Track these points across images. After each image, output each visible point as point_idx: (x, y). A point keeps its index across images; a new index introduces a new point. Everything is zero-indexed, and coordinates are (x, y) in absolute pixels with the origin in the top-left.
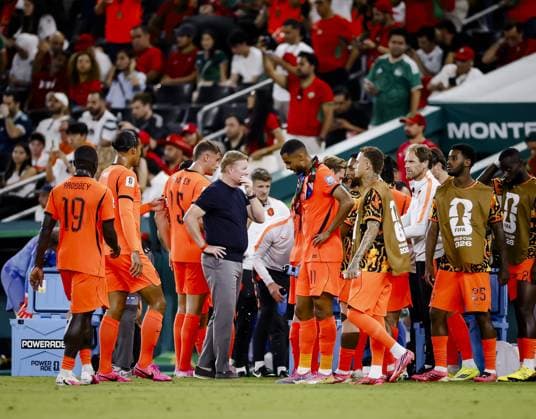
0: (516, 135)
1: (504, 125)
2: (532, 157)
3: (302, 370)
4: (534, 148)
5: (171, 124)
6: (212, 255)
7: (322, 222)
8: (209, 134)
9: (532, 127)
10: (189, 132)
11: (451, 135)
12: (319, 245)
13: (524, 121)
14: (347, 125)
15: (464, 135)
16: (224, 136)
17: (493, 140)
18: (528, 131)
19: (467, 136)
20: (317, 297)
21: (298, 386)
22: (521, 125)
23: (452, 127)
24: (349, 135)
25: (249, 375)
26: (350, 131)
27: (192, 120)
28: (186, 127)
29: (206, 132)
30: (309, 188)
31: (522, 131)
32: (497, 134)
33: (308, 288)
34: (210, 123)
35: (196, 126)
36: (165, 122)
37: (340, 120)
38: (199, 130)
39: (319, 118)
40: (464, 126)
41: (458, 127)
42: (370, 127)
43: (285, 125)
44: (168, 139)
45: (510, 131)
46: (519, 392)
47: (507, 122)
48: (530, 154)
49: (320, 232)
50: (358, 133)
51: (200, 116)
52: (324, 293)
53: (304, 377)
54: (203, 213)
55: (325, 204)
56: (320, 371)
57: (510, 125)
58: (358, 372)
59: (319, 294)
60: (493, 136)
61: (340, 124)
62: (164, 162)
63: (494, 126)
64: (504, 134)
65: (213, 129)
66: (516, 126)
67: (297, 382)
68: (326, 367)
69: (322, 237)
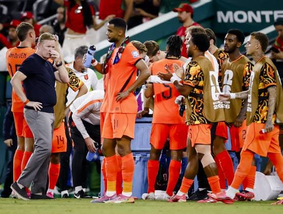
0: (268, 20)
1: (258, 13)
2: (279, 36)
3: (111, 193)
4: (281, 30)
5: (14, 12)
6: (32, 108)
7: (123, 84)
8: (41, 20)
9: (279, 14)
10: (27, 18)
11: (219, 20)
12: (121, 100)
13: (273, 10)
14: (143, 13)
15: (229, 20)
16: (53, 21)
17: (250, 23)
18: (276, 17)
19: (232, 21)
20: (119, 139)
21: (107, 204)
22: (271, 13)
23: (220, 14)
24: (144, 20)
25: (71, 196)
26: (146, 17)
27: (29, 9)
28: (25, 14)
29: (39, 18)
30: (117, 56)
31: (272, 17)
32: (253, 20)
33: (112, 132)
34: (42, 11)
35: (32, 14)
36: (9, 10)
37: (137, 10)
38: (34, 17)
39: (122, 7)
40: (229, 13)
41: (225, 14)
42: (160, 14)
43: (97, 13)
44: (12, 23)
45: (263, 17)
46: (269, 209)
47: (261, 10)
48: (278, 35)
49: (122, 91)
50: (152, 19)
51: (35, 6)
52: (124, 136)
53: (111, 198)
54: (25, 77)
55: (127, 71)
56: (124, 193)
57: (263, 13)
58: (151, 194)
59: (120, 137)
60: (250, 21)
61: (139, 12)
62: (8, 40)
63: (251, 13)
64: (258, 19)
65: (45, 16)
66: (267, 14)
67: (106, 202)
68: (128, 190)
69: (123, 95)
